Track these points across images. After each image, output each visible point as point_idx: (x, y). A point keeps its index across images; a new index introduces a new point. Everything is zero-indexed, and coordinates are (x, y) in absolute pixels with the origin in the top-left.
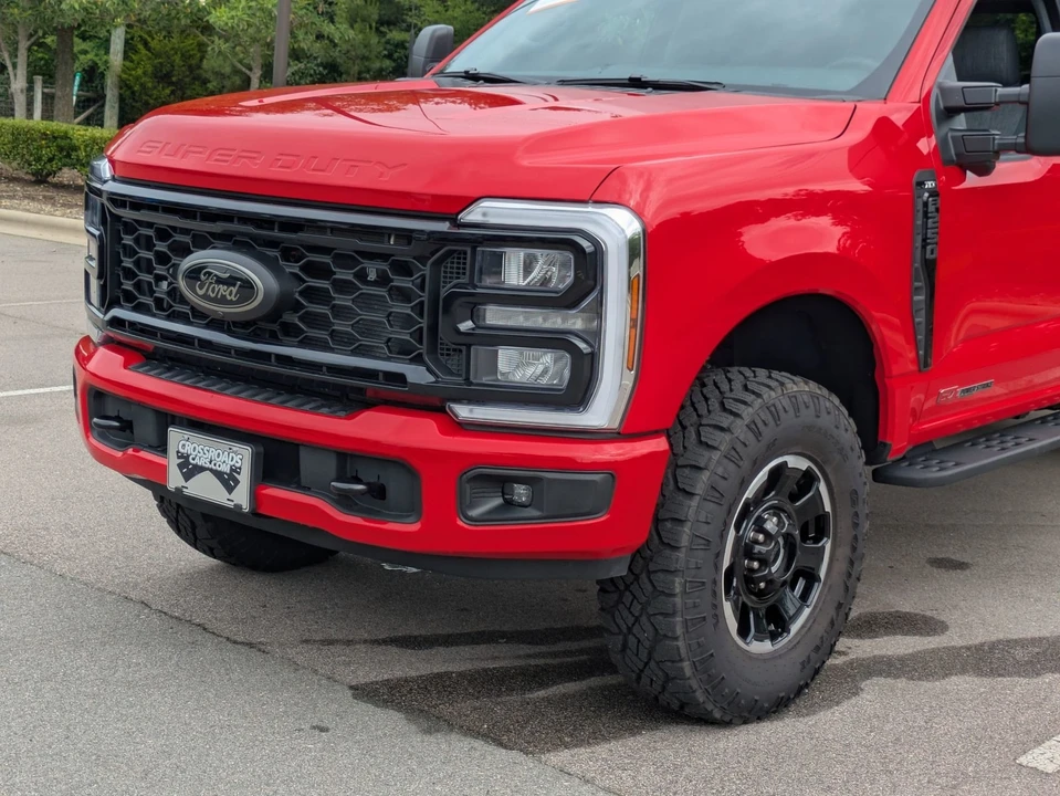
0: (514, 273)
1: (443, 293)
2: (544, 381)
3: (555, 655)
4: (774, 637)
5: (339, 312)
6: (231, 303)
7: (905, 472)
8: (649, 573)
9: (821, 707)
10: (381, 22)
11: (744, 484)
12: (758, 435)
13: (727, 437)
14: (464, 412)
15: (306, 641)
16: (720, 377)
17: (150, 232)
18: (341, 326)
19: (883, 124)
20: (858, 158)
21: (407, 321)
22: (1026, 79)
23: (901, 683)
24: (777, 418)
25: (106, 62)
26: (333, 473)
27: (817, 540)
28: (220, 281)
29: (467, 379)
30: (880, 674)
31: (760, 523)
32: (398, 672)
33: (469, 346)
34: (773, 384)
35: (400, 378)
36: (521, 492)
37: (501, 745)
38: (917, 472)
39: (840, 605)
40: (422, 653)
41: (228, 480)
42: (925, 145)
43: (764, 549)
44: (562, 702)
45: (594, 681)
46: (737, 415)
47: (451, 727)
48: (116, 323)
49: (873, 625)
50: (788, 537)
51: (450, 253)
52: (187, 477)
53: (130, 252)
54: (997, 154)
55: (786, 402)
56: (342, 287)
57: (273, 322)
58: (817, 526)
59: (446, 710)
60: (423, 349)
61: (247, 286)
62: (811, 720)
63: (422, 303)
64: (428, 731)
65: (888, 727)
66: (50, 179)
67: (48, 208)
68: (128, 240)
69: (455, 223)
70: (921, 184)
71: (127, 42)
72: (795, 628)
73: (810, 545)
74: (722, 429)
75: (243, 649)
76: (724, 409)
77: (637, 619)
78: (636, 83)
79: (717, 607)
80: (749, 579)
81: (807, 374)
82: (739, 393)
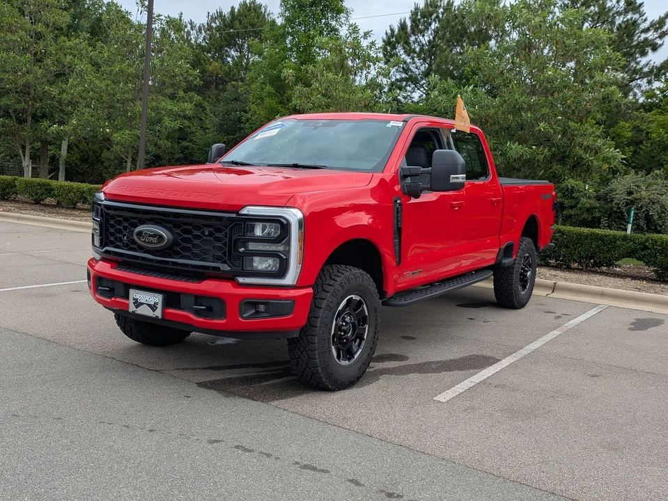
0: (258, 232)
1: (233, 238)
2: (270, 269)
3: (270, 371)
4: (349, 359)
5: (195, 246)
6: (154, 243)
7: (392, 302)
8: (306, 336)
9: (366, 385)
10: (179, 139)
11: (338, 305)
12: (343, 287)
13: (332, 288)
14: (241, 280)
15: (177, 369)
16: (329, 268)
17: (121, 219)
18: (196, 251)
19: (382, 181)
20: (374, 192)
21: (220, 249)
22: (431, 166)
23: (393, 376)
24: (349, 282)
25: (60, 154)
26: (193, 303)
27: (363, 325)
28: (150, 236)
29: (242, 268)
30: (386, 374)
31: (344, 318)
32: (213, 378)
33: (243, 257)
34: (348, 270)
35: (218, 269)
36: (262, 308)
37: (254, 400)
38: (397, 302)
39: (371, 348)
40: (222, 372)
41: (153, 307)
42: (397, 188)
43: (345, 328)
44: (274, 386)
45: (284, 379)
46: (336, 281)
47: (235, 395)
48: (107, 252)
49: (382, 358)
50: (353, 324)
51: (236, 225)
52: (137, 307)
53: (113, 226)
54: (421, 191)
55: (352, 276)
56: (196, 237)
57: (170, 250)
58: (363, 320)
59: (232, 389)
60: (227, 258)
61: (161, 237)
62: (363, 389)
63: (226, 242)
64: (227, 396)
65: (389, 390)
66: (42, 202)
67: (42, 214)
68: (112, 222)
69: (238, 214)
70: (396, 201)
71: (69, 146)
72: (356, 356)
73: (361, 327)
74: (330, 285)
75: (154, 372)
76: (331, 279)
77: (302, 353)
78: (296, 166)
79: (330, 348)
80: (340, 338)
81: (359, 267)
82: (336, 273)
